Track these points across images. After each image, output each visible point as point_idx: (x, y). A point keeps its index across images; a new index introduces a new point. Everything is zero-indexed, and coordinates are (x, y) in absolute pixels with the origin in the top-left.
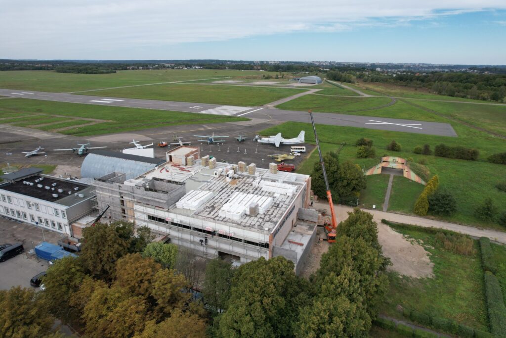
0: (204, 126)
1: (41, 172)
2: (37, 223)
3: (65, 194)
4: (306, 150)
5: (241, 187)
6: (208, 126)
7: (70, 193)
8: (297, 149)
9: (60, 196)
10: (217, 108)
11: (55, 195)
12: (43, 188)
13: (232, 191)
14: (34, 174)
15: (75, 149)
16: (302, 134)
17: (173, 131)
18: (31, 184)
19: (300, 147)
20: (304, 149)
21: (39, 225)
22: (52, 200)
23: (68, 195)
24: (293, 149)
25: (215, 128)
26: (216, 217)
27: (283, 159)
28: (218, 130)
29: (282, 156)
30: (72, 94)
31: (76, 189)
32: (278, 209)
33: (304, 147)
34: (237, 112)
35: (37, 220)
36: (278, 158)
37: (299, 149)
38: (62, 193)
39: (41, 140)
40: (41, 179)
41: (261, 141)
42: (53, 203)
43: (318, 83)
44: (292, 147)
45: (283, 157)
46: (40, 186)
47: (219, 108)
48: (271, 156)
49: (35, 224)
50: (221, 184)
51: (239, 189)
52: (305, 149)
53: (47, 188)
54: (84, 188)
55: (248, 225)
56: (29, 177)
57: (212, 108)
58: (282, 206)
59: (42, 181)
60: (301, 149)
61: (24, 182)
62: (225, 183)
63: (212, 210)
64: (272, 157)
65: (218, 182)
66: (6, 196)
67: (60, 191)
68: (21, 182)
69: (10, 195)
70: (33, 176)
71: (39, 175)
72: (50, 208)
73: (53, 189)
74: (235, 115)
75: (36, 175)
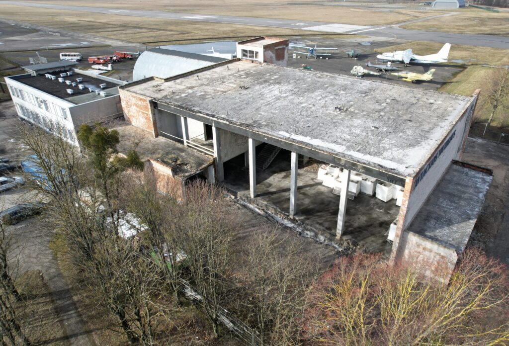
0: (306, 41)
2: (50, 130)
3: (85, 91)
6: (311, 41)
7: (91, 89)
9: (77, 92)
10: (325, 25)
11: (69, 91)
12: (64, 83)
14: (64, 67)
16: (447, 47)
18: (53, 77)
21: (52, 132)
22: (65, 96)
23: (88, 92)
25: (320, 44)
27: (414, 79)
28: (324, 45)
29: (414, 75)
31: (102, 85)
35: (49, 125)
38: (83, 89)
39: (112, 47)
40: (69, 73)
46: (61, 80)
48: (396, 74)
53: (68, 82)
54: (115, 86)
56: (57, 70)
57: (320, 25)
61: (47, 75)
66: (18, 90)
67: (81, 87)
68: (43, 75)
69: (21, 89)
70: (62, 69)
71: (70, 69)
72: (58, 108)
73: (74, 84)
74: (347, 32)
75: (67, 69)
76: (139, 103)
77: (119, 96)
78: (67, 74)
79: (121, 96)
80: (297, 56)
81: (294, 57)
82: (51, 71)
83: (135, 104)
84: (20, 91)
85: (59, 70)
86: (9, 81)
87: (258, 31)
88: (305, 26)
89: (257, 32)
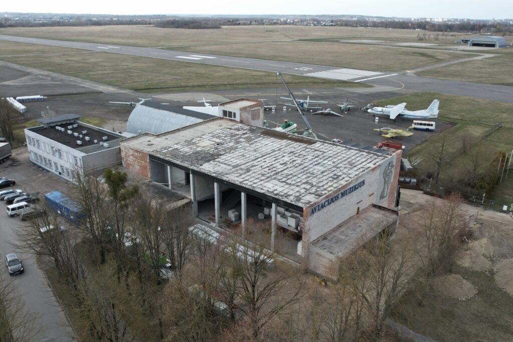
0: (304, 90)
1: (78, 119)
2: (60, 173)
3: (91, 142)
4: (436, 126)
5: (299, 151)
6: (309, 90)
7: (96, 141)
8: (421, 124)
9: (85, 143)
10: (331, 71)
11: (79, 142)
12: (72, 135)
13: (284, 155)
14: (70, 120)
15: (133, 103)
16: (436, 104)
17: (260, 94)
18: (63, 129)
19: (427, 122)
20: (432, 125)
21: (61, 176)
22: (76, 146)
23: (94, 143)
24: (415, 124)
25: (318, 94)
26: (246, 180)
27: (394, 135)
28: (321, 95)
29: (394, 131)
30: (160, 49)
31: (105, 138)
32: (335, 181)
33: (433, 123)
34: (357, 77)
35: (60, 170)
36: (387, 133)
37: (425, 125)
38: (89, 141)
39: (105, 94)
40: (75, 126)
41: (373, 111)
42: (74, 150)
43: (500, 46)
44: (414, 121)
45: (395, 133)
46: (69, 132)
47: (334, 71)
48: (378, 130)
49: (58, 174)
50: (274, 145)
51: (295, 154)
52: (434, 126)
53: (76, 134)
54: (114, 139)
55: (283, 194)
56: (64, 123)
57: (326, 70)
58: (344, 178)
59: (76, 128)
60: (429, 125)
61: (57, 128)
62: (279, 146)
63: (246, 173)
64: (380, 131)
65: (272, 144)
66: (35, 140)
67: (87, 138)
68: (54, 127)
69: (38, 139)
70: (68, 122)
71: (75, 121)
72: (70, 156)
73: (81, 136)
74: (352, 79)
75: (72, 121)
76: (136, 154)
77: (120, 148)
78: (73, 127)
79: (121, 148)
80: (287, 109)
81: (285, 110)
82: (59, 124)
83: (133, 155)
84: (37, 141)
85: (66, 122)
86: (27, 132)
87: (256, 77)
88: (310, 71)
89: (256, 79)
